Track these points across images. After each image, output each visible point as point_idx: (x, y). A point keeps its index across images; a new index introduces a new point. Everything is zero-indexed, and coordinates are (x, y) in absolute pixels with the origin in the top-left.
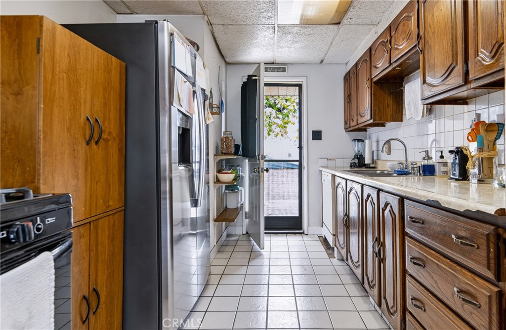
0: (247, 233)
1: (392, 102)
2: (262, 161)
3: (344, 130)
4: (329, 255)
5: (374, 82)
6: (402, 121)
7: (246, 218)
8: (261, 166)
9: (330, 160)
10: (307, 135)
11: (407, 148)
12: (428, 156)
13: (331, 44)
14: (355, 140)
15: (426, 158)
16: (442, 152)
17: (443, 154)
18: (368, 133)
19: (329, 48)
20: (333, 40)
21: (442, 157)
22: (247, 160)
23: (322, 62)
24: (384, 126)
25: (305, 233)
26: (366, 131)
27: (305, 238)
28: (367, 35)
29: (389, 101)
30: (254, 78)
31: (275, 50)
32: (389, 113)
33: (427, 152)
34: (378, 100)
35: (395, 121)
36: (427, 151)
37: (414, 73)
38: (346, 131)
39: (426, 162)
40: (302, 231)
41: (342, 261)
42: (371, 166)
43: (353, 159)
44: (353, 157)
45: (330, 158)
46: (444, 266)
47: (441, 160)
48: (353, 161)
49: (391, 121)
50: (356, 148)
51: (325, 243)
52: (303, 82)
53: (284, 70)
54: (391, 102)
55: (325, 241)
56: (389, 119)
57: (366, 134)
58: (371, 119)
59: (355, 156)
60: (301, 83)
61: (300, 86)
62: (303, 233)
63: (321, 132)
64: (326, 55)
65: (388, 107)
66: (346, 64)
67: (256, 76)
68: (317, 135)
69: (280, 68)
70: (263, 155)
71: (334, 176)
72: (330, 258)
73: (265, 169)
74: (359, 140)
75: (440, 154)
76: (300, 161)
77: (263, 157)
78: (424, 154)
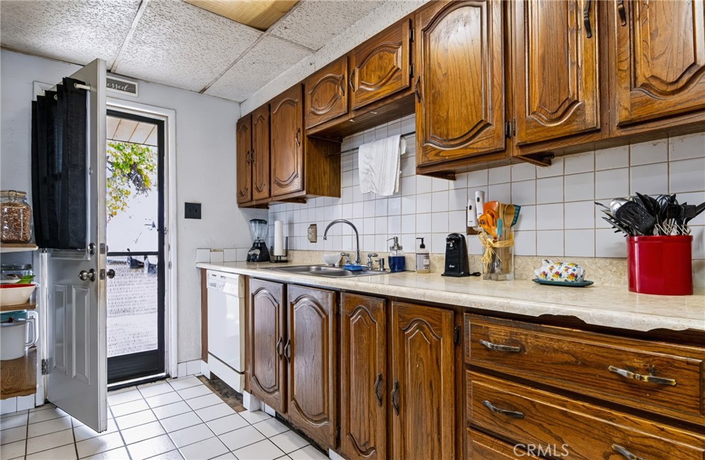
0: (47, 402)
1: (328, 167)
2: (101, 257)
3: (236, 205)
4: (232, 406)
5: (307, 136)
6: (339, 196)
7: (43, 373)
8: (101, 267)
9: (215, 251)
10: (174, 210)
11: (359, 233)
12: (398, 245)
13: (235, 62)
14: (254, 220)
15: (396, 248)
16: (422, 239)
17: (424, 243)
18: (270, 211)
19: (227, 70)
20: (241, 57)
21: (423, 246)
22: (45, 255)
23: (204, 90)
24: (305, 202)
25: (173, 376)
26: (268, 208)
27: (175, 384)
28: (292, 64)
29: (325, 166)
30: (79, 86)
31: (126, 44)
32: (326, 184)
33: (396, 240)
34: (312, 164)
35: (333, 196)
36: (397, 238)
37: (362, 133)
38: (239, 207)
39: (394, 254)
40: (164, 374)
41: (260, 412)
42: (283, 258)
43: (252, 249)
44: (252, 246)
45: (217, 248)
46: (580, 414)
47: (422, 251)
48: (252, 253)
49: (328, 196)
50: (257, 232)
51: (215, 388)
52: (167, 117)
53: (132, 89)
54: (327, 169)
55: (215, 383)
56: (326, 192)
57: (267, 212)
58: (303, 190)
59: (254, 244)
60: (163, 119)
61: (160, 125)
62: (168, 376)
63: (199, 205)
64: (216, 79)
65: (324, 175)
66: (240, 103)
67: (84, 84)
68: (193, 211)
69: (124, 84)
70: (103, 245)
71: (245, 279)
72: (237, 412)
73: (107, 271)
74: (261, 221)
75: (421, 243)
76: (160, 254)
77: (104, 249)
78: (392, 243)
